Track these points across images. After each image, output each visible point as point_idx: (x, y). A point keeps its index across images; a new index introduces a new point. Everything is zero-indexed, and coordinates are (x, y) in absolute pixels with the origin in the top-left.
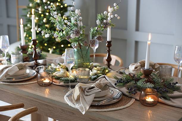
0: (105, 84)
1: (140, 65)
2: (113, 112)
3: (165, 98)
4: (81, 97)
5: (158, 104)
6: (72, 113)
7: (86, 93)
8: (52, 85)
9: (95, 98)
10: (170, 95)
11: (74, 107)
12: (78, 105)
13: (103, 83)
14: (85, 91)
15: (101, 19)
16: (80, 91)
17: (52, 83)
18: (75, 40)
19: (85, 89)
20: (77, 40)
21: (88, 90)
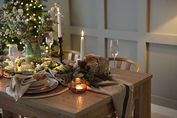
0: (44, 75)
1: (86, 58)
2: (43, 99)
3: (95, 86)
4: (17, 87)
5: (87, 92)
6: (13, 101)
7: (22, 83)
8: (3, 77)
9: (30, 87)
10: (99, 83)
11: (11, 95)
12: (14, 94)
13: (42, 75)
14: (22, 82)
15: (45, 18)
16: (16, 82)
17: (2, 76)
18: (22, 37)
19: (22, 79)
20: (24, 36)
21: (25, 80)
